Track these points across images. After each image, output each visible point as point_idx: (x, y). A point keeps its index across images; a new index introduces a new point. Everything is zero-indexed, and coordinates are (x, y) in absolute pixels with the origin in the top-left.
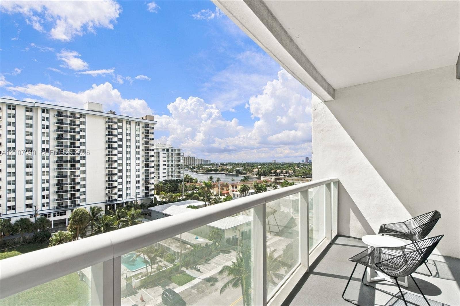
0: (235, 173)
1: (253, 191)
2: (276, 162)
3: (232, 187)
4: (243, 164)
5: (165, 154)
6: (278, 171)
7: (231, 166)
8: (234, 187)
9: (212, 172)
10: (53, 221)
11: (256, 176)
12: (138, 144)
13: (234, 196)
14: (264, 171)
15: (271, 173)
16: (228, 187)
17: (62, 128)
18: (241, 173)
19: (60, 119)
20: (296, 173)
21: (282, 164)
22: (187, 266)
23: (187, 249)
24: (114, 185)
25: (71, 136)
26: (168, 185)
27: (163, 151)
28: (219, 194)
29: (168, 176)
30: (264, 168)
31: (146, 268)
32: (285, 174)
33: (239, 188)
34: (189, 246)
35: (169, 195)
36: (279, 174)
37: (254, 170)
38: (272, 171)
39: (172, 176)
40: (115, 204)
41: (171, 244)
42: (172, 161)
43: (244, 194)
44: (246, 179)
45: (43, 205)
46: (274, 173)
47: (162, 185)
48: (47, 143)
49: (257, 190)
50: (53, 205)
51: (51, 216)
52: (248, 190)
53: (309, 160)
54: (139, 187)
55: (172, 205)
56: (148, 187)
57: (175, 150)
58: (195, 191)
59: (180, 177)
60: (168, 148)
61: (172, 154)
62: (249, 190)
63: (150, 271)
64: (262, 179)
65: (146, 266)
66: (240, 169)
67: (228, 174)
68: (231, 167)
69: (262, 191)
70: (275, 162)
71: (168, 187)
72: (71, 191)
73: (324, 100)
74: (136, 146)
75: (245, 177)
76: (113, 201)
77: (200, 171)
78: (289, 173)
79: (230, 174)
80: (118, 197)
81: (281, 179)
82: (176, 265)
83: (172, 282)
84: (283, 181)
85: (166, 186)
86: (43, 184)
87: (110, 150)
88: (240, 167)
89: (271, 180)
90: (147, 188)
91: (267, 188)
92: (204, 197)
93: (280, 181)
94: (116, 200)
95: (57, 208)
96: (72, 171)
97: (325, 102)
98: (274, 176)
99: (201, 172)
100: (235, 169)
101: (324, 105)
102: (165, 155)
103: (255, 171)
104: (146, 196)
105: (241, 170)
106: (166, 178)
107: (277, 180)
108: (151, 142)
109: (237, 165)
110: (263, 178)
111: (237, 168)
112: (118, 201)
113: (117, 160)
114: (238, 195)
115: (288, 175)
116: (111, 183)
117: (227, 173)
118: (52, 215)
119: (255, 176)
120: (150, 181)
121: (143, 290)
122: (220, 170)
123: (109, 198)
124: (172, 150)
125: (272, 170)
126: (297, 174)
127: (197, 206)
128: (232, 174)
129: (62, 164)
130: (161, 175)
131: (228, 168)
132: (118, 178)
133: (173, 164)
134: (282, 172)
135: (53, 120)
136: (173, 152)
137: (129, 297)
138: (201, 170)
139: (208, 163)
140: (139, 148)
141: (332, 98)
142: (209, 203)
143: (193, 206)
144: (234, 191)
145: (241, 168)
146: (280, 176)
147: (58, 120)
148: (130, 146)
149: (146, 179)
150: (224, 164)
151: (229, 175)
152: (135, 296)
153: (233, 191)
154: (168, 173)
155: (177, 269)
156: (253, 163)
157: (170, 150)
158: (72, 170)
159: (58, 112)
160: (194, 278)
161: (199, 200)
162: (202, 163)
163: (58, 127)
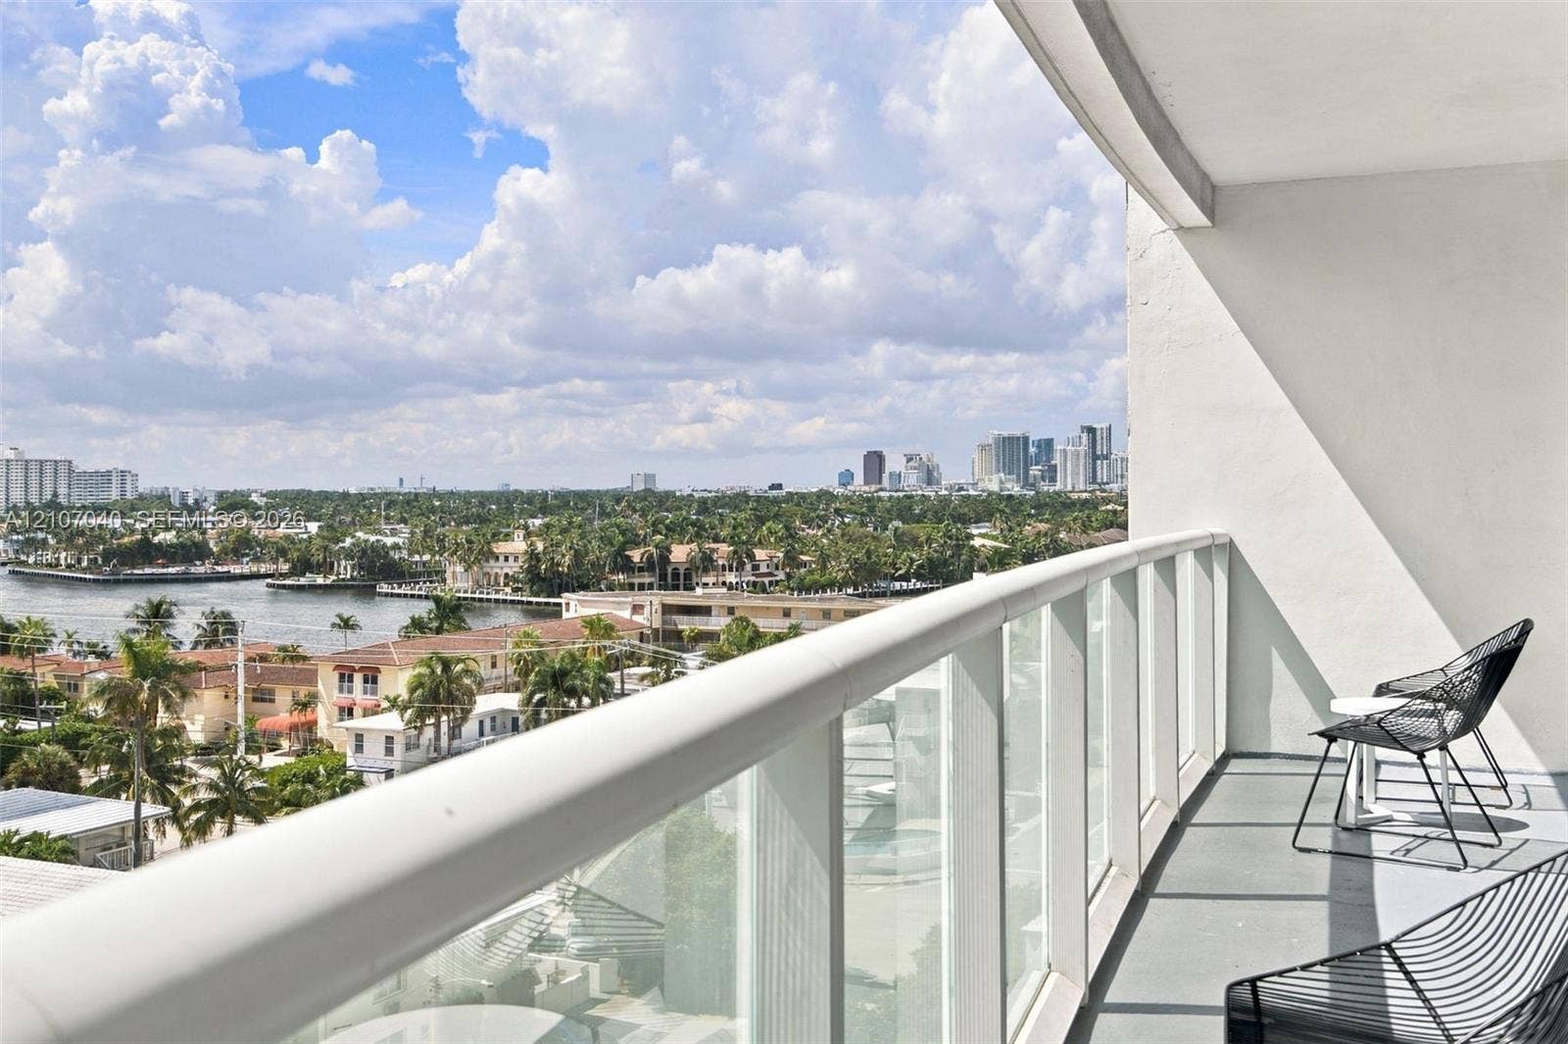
0: (345, 570)
1: (511, 701)
2: (661, 486)
3: (342, 677)
4: (407, 506)
6: (680, 553)
7: (309, 518)
8: (358, 678)
9: (151, 563)
11: (515, 590)
13: (359, 748)
14: (578, 556)
15: (627, 566)
16: (310, 678)
18: (395, 572)
20: (804, 564)
21: (703, 502)
28: (242, 735)
30: (575, 533)
32: (731, 578)
33: (397, 682)
36: (688, 576)
37: (501, 548)
38: (636, 555)
43: (437, 726)
44: (451, 613)
46: (649, 566)
49: (537, 697)
52: (471, 695)
53: (888, 470)
58: (28, 725)
62: (479, 699)
64: (565, 615)
66: (389, 541)
67: (288, 582)
68: (313, 527)
69: (573, 703)
70: (647, 491)
73: (1178, 224)
75: (437, 600)
77: (49, 557)
78: (755, 568)
79: (303, 581)
81: (705, 611)
84: (718, 623)
88: (386, 528)
89: (638, 618)
91: (614, 676)
92: (121, 761)
93: (699, 624)
97: (1181, 230)
98: (651, 586)
99: (58, 565)
100: (349, 541)
101: (1178, 244)
103: (506, 559)
105: (396, 547)
107: (676, 618)
109: (359, 506)
110: (577, 606)
111: (359, 534)
114: (389, 740)
115: (753, 579)
117: (283, 576)
119: (506, 594)
122: (224, 551)
125: (637, 545)
126: (811, 572)
127: (62, 837)
128: (320, 580)
131: (287, 537)
134: (706, 563)
139: (114, 494)
141: (1205, 219)
142: (167, 809)
143: (36, 837)
144: (357, 711)
145: (394, 538)
146: (699, 591)
150: (254, 498)
151: (300, 588)
153: (348, 712)
156: (485, 498)
161: (75, 789)
162: (62, 490)
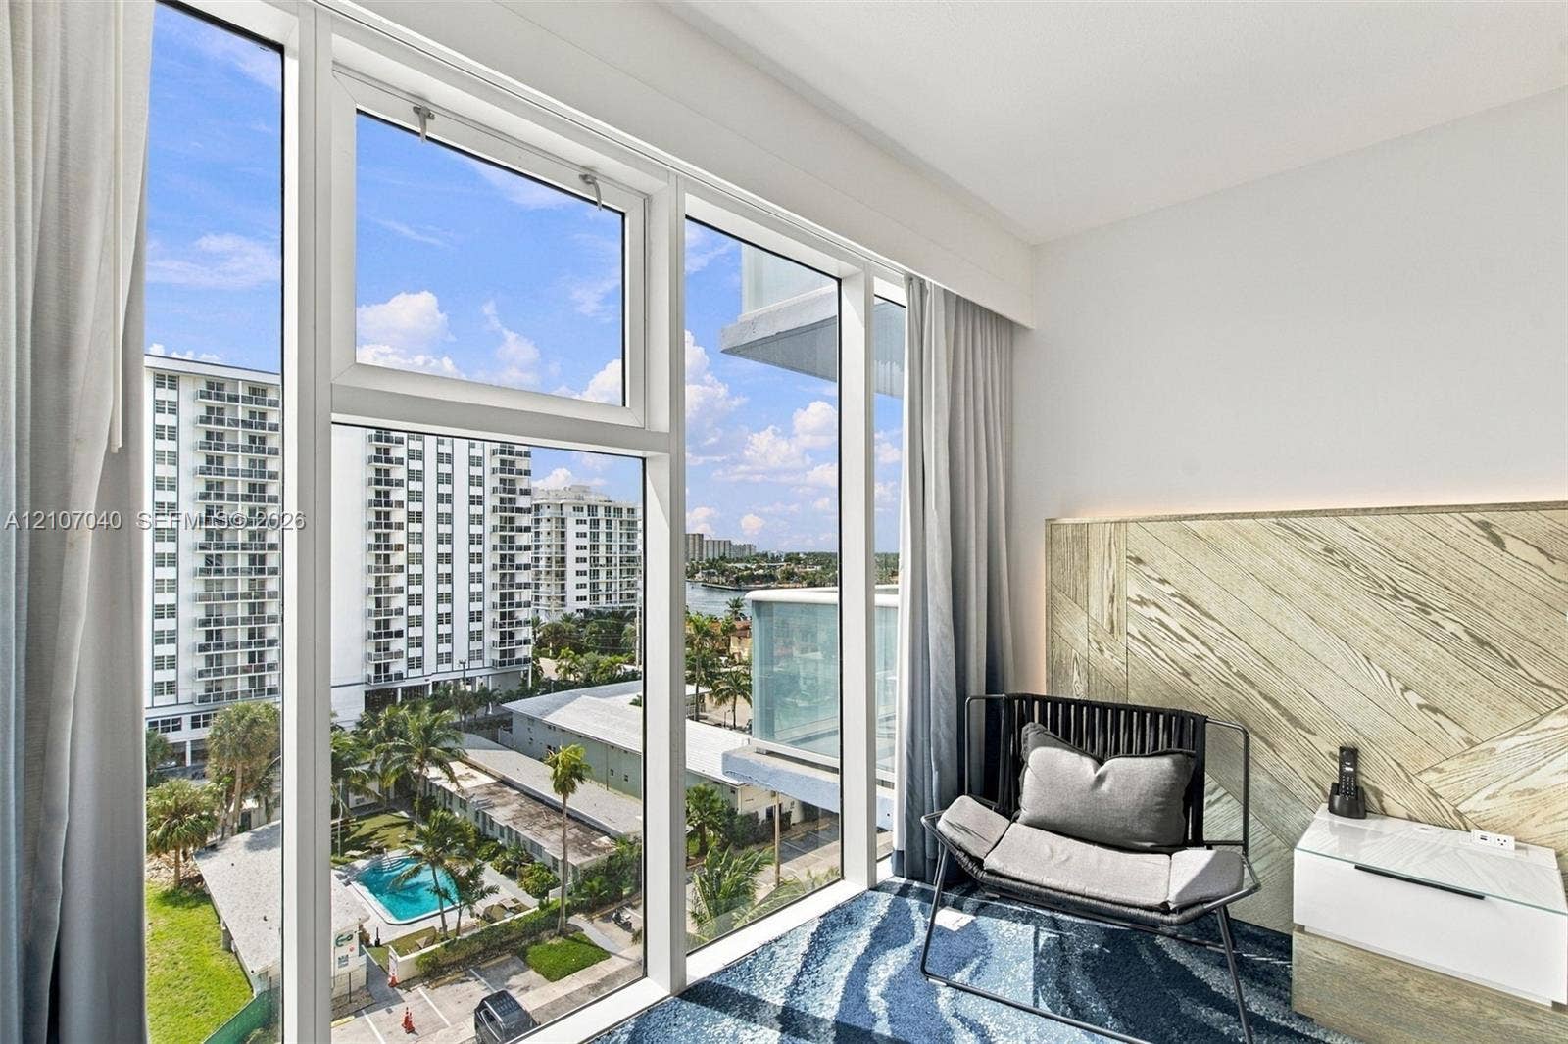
5: (585, 523)
7: (820, 563)
9: (747, 582)
10: (189, 744)
12: (477, 491)
17: (220, 436)
19: (215, 407)
22: (588, 909)
23: (596, 850)
24: (393, 628)
25: (252, 462)
26: (593, 626)
27: (577, 513)
29: (595, 598)
31: (440, 916)
34: (604, 840)
35: (589, 662)
39: (609, 597)
40: (396, 689)
41: (546, 832)
42: (609, 548)
45: (158, 688)
47: (574, 626)
48: (172, 487)
50: (190, 689)
51: (183, 727)
54: (479, 632)
55: (580, 696)
56: (512, 635)
57: (619, 511)
59: (635, 602)
60: (593, 503)
61: (609, 523)
63: (455, 928)
65: (442, 908)
68: (819, 567)
71: (591, 633)
72: (250, 644)
74: (472, 497)
76: (388, 678)
77: (717, 579)
80: (410, 667)
82: (548, 905)
83: (528, 965)
85: (586, 631)
86: (155, 620)
87: (380, 509)
90: (507, 637)
92: (694, 669)
94: (399, 676)
95: (202, 700)
96: (254, 579)
99: (718, 583)
100: (831, 574)
102: (585, 528)
104: (502, 664)
106: (585, 605)
108: (523, 483)
112: (407, 678)
113: (404, 542)
116: (383, 617)
118: (186, 722)
120: (517, 615)
121: (420, 990)
122: (782, 577)
123: (378, 667)
124: (607, 510)
129: (221, 555)
130: (572, 592)
131: (807, 572)
132: (410, 603)
133: (611, 558)
135: (191, 409)
136: (612, 517)
137: (366, 1016)
138: (718, 577)
139: (746, 554)
140: (480, 503)
147: (210, 410)
148: (449, 495)
149: (503, 606)
150: (801, 556)
152: (390, 1011)
154: (594, 586)
155: (551, 920)
157: (601, 513)
158: (253, 577)
159: (210, 385)
160: (604, 955)
162: (727, 553)
163: (207, 432)
